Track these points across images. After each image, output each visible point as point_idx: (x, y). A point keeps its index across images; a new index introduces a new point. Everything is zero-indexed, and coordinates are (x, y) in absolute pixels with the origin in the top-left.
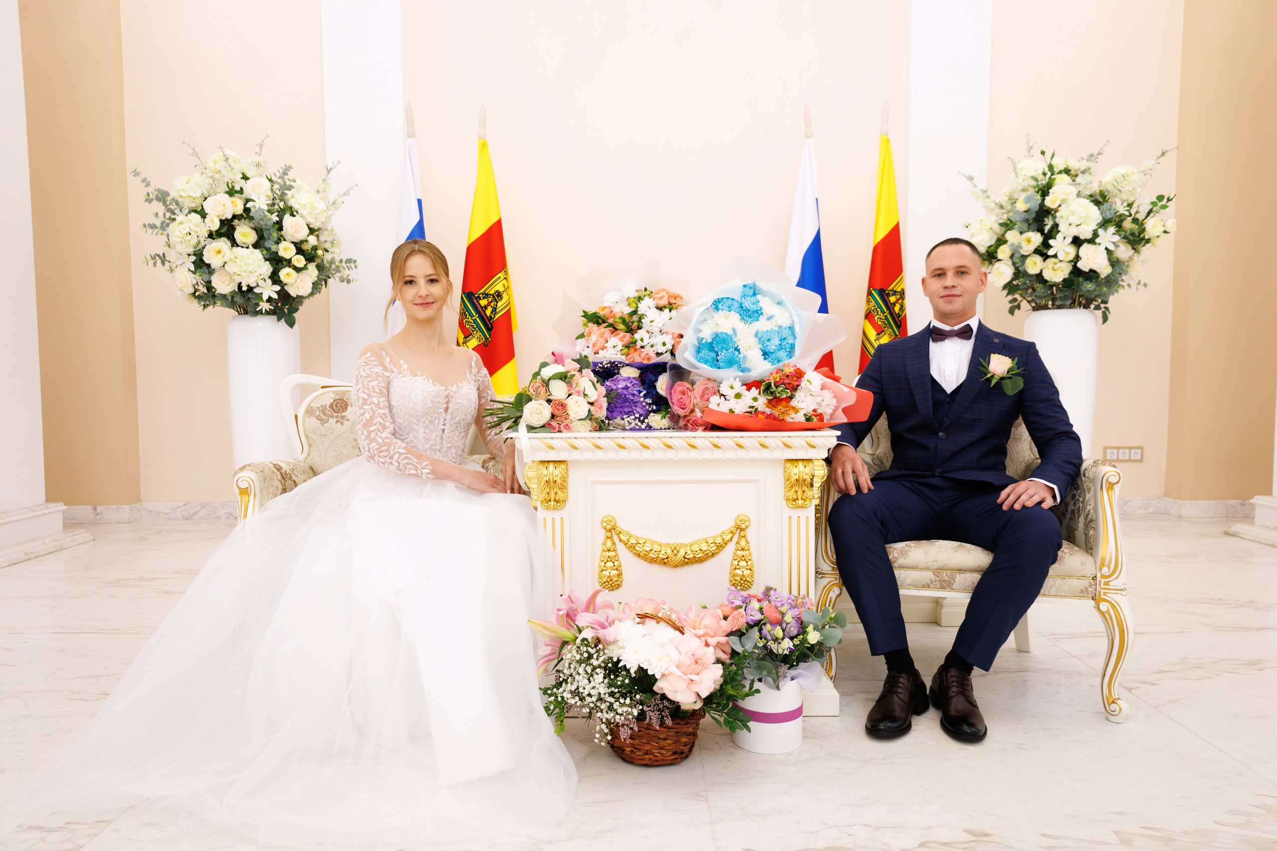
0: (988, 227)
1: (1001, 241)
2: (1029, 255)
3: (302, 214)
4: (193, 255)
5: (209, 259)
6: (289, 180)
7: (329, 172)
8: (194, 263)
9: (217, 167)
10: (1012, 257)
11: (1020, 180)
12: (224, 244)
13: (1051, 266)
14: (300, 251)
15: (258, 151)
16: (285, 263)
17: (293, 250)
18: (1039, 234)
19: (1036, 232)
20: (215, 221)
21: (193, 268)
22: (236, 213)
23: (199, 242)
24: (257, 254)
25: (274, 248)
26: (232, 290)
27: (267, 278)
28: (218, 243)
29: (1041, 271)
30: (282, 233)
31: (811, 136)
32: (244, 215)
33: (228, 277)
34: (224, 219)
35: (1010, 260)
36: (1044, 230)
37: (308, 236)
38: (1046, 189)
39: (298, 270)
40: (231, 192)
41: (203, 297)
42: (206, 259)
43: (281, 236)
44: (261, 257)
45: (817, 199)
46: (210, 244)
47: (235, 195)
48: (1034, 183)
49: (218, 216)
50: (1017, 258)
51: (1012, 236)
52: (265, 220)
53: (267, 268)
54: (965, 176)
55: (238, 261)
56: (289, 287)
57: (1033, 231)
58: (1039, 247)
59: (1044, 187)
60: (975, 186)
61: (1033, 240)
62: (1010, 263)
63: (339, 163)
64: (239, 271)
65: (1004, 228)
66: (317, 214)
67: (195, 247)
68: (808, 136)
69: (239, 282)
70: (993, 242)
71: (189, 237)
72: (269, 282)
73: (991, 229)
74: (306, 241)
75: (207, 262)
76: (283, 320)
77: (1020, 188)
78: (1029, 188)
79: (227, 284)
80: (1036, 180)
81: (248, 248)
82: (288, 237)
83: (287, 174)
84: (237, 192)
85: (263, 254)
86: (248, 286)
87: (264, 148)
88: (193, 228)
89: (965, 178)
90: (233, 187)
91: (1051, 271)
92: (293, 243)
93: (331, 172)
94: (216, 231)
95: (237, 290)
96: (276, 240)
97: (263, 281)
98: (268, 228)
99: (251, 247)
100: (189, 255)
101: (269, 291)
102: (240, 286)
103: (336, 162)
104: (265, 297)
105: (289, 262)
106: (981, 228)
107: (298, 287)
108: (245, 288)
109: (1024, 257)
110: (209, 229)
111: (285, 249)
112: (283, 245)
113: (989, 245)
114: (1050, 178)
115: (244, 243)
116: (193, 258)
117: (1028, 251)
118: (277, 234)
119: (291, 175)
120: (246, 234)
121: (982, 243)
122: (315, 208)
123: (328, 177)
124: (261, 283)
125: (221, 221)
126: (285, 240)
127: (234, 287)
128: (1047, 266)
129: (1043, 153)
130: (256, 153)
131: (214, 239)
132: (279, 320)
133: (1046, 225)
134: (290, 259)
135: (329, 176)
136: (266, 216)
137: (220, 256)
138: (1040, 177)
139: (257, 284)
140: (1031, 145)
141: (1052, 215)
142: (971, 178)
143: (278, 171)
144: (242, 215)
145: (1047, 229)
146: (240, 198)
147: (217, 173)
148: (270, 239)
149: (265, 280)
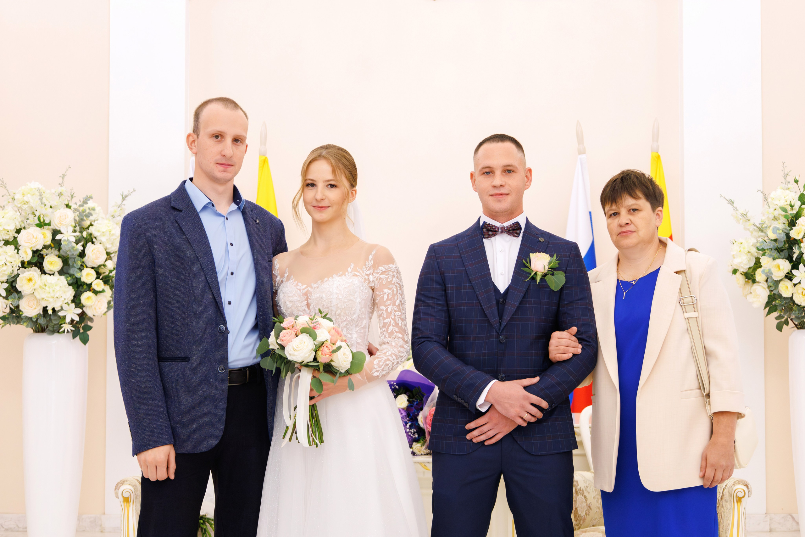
0: (746, 250)
1: (758, 264)
2: (781, 280)
3: (101, 241)
4: (6, 282)
5: (22, 286)
6: (89, 209)
7: (124, 199)
8: (5, 289)
9: (26, 199)
10: (767, 281)
11: (772, 210)
12: (35, 273)
13: (800, 291)
14: (98, 274)
15: (61, 183)
16: (85, 287)
17: (93, 274)
18: (787, 262)
19: (785, 259)
20: (28, 253)
21: (4, 294)
22: (45, 244)
23: (13, 271)
24: (63, 280)
25: (78, 275)
26: (38, 313)
27: (70, 302)
28: (30, 272)
29: (793, 294)
30: (85, 259)
31: (584, 153)
32: (52, 245)
33: (35, 302)
34: (35, 249)
35: (765, 283)
36: (793, 258)
37: (106, 260)
38: (794, 219)
39: (96, 292)
40: (41, 225)
41: (8, 318)
42: (19, 286)
43: (83, 262)
44: (66, 282)
45: (590, 213)
46: (23, 273)
47: (45, 227)
48: (783, 213)
49: (31, 248)
50: (771, 282)
51: (765, 261)
52: (72, 250)
53: (70, 292)
54: (726, 200)
55: (47, 288)
56: (88, 308)
57: (783, 259)
58: (788, 273)
59: (793, 217)
60: (736, 209)
61: (781, 267)
62: (766, 285)
63: (134, 191)
64: (48, 297)
65: (760, 252)
66: (114, 239)
67: (9, 276)
68: (582, 152)
69: (45, 306)
70: (752, 264)
71: (5, 268)
72: (73, 305)
73: (749, 252)
74: (104, 266)
75: (19, 290)
76: (78, 337)
77: (771, 217)
78: (780, 217)
79: (34, 307)
80: (785, 210)
81: (53, 274)
82: (90, 264)
83: (87, 203)
84: (46, 224)
85: (67, 280)
86: (53, 309)
87: (65, 178)
88: (9, 259)
89: (728, 202)
90: (44, 221)
91: (801, 296)
92: (93, 268)
93: (126, 199)
94: (28, 261)
95: (42, 313)
96: (79, 267)
97: (66, 305)
98: (74, 257)
99: (56, 274)
100: (2, 282)
101: (72, 313)
102: (45, 309)
103: (131, 190)
104: (68, 320)
105: (89, 286)
106: (740, 251)
107: (95, 309)
108: (50, 312)
109: (777, 283)
110: (23, 259)
111: (88, 275)
112: (86, 271)
113: (748, 267)
114: (800, 207)
115: (51, 271)
116: (6, 285)
117: (779, 277)
118: (80, 261)
119: (91, 204)
120: (53, 263)
121: (742, 265)
122: (113, 235)
123: (123, 203)
124: (65, 307)
125: (32, 251)
126: (87, 267)
127: (40, 310)
128: (798, 292)
129: (796, 181)
130: (59, 184)
131: (25, 268)
132: (74, 337)
133: (795, 253)
134: (91, 284)
135: (125, 202)
136: (73, 247)
137: (31, 284)
138: (789, 208)
139: (62, 307)
140: (786, 172)
141: (798, 245)
142: (731, 202)
143: (80, 201)
144: (50, 245)
145: (795, 256)
146: (48, 229)
147: (25, 204)
148: (75, 267)
149: (68, 304)
